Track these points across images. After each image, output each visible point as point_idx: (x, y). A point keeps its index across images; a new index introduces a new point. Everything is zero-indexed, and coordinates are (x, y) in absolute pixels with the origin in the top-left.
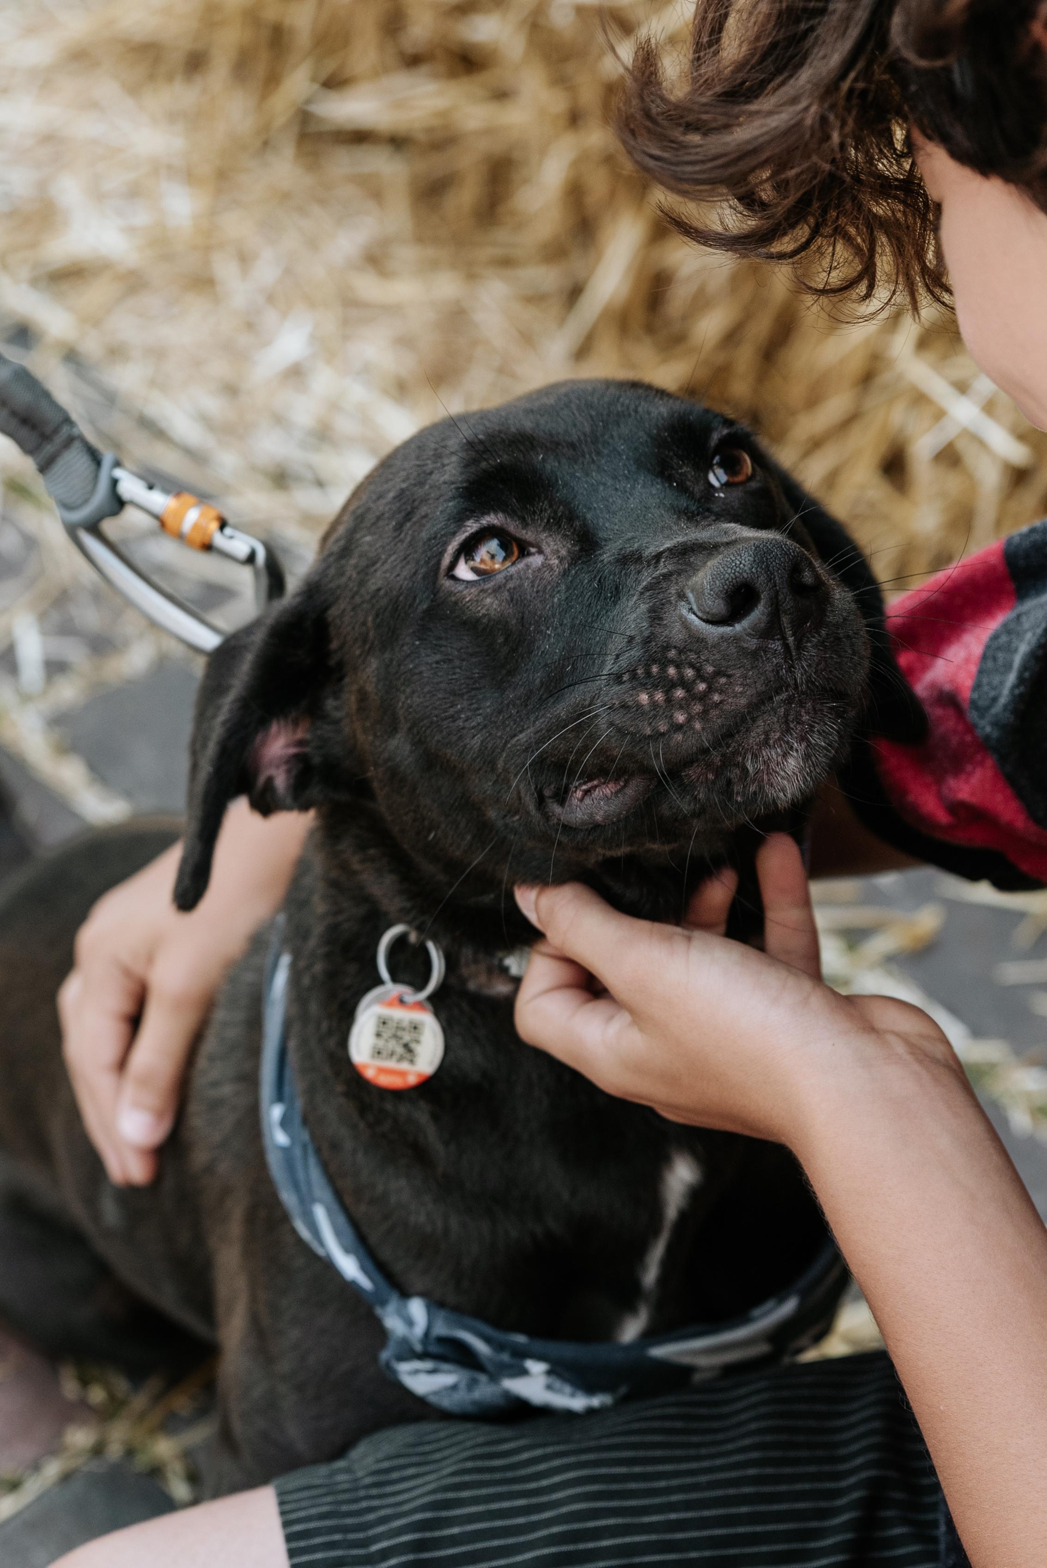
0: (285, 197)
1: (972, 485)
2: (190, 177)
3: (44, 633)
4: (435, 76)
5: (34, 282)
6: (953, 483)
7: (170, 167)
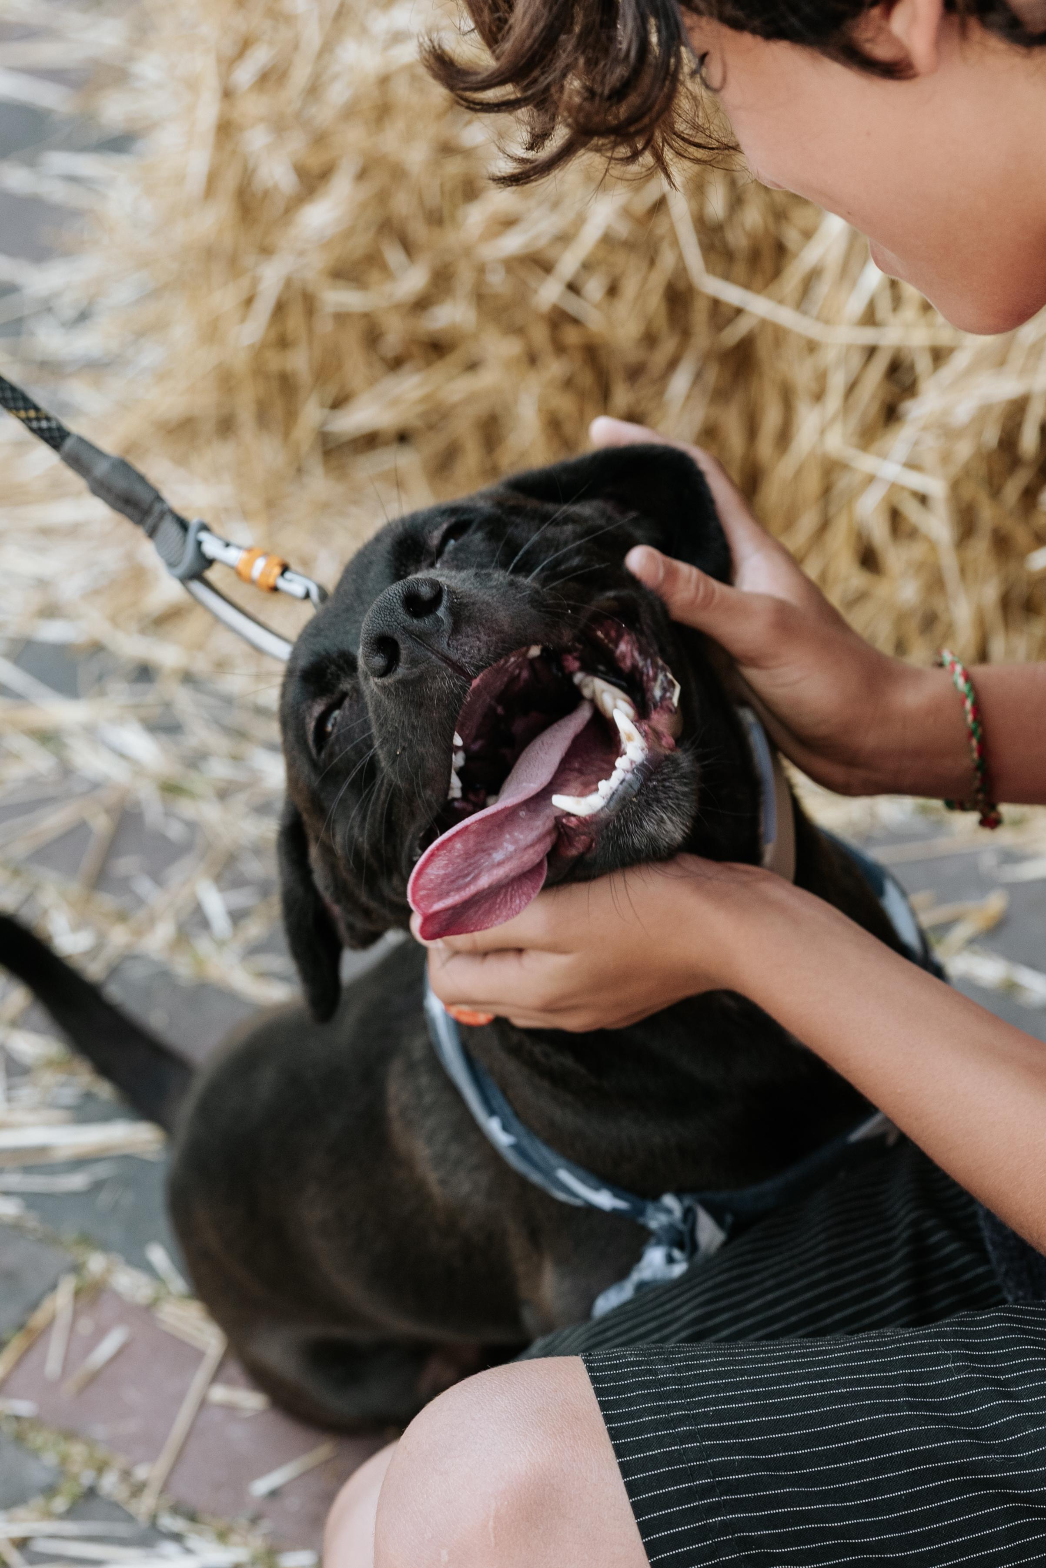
0: (325, 507)
1: (933, 546)
2: (246, 515)
3: (221, 890)
4: (419, 370)
5: (143, 631)
6: (916, 551)
7: (226, 510)
